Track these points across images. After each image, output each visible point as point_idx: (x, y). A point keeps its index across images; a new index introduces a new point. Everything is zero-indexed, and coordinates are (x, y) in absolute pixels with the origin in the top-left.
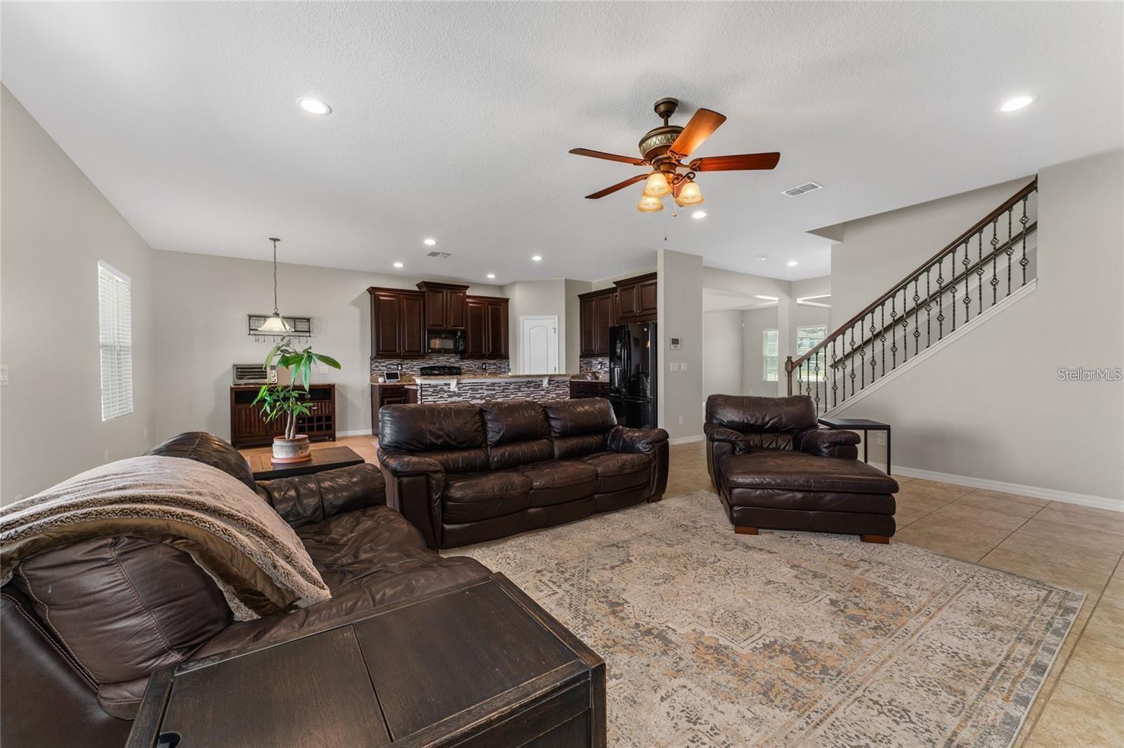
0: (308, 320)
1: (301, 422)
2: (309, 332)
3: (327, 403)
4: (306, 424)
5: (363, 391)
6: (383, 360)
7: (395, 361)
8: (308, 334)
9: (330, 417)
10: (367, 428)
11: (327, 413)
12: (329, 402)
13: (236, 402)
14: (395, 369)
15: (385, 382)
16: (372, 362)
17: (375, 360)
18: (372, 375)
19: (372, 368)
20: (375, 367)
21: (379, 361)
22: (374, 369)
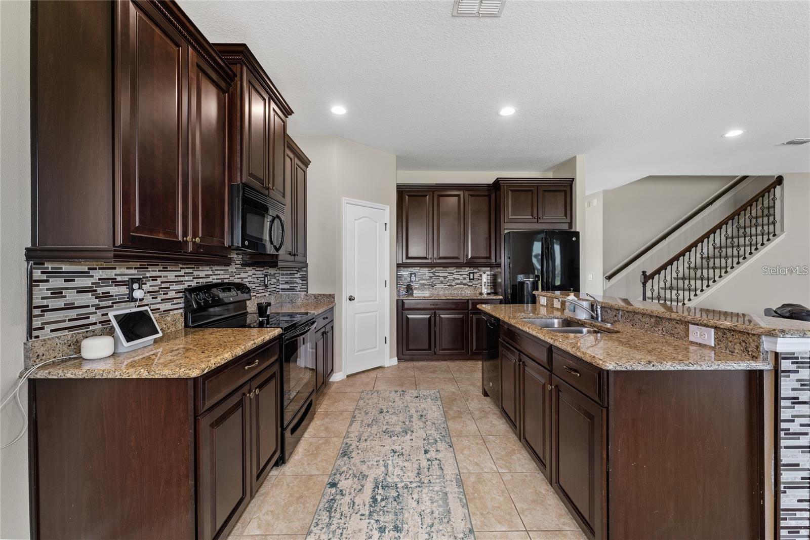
6: (84, 266)
7: (121, 270)
16: (37, 274)
17: (49, 266)
18: (35, 333)
19: (36, 302)
20: (49, 294)
21: (65, 267)
22: (45, 302)
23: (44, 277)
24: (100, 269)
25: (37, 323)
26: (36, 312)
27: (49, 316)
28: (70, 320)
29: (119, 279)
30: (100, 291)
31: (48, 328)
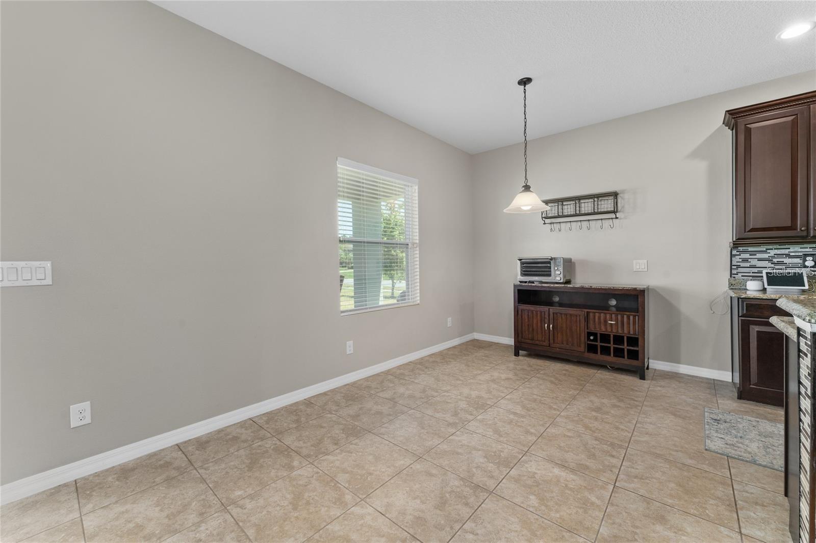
0: (615, 195)
1: (592, 338)
2: (614, 212)
3: (631, 318)
4: (599, 344)
5: (712, 305)
6: (763, 248)
7: (795, 249)
8: (613, 216)
9: (637, 339)
10: (721, 368)
11: (632, 332)
12: (634, 316)
13: (519, 302)
14: (794, 266)
15: (764, 290)
16: (734, 252)
17: (741, 249)
18: (733, 276)
19: (734, 263)
20: (741, 260)
21: (750, 249)
22: (739, 264)
23: (738, 253)
24: (775, 249)
25: (734, 272)
26: (733, 267)
27: (740, 270)
28: (752, 273)
29: (792, 254)
30: (775, 260)
31: (740, 275)
